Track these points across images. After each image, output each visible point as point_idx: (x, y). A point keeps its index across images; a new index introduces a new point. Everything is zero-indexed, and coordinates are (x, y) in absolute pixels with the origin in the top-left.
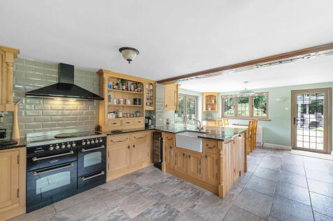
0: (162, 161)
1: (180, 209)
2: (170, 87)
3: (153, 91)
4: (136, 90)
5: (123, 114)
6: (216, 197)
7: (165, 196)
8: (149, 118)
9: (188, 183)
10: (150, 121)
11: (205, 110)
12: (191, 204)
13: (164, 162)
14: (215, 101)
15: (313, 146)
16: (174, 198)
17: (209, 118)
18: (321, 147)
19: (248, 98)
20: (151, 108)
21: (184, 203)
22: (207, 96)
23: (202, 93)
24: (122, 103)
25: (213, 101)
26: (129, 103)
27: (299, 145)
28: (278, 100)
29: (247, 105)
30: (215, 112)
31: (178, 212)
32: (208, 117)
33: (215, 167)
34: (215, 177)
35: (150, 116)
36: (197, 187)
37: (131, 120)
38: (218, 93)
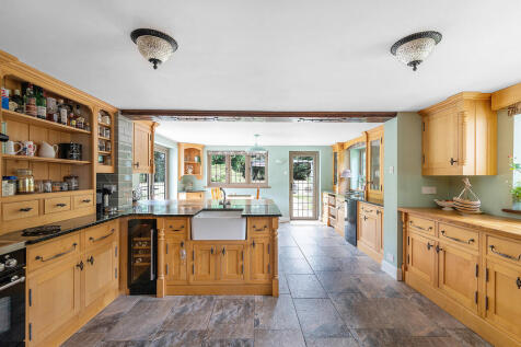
0: (156, 277)
1: (244, 336)
2: (142, 126)
3: (113, 130)
4: (74, 122)
5: (36, 182)
6: (270, 298)
7: (206, 332)
8: (103, 191)
9: (220, 297)
10: (107, 197)
11: (182, 174)
12: (251, 322)
13: (162, 277)
14: (199, 160)
15: (305, 215)
16: (221, 326)
17: (189, 187)
18: (311, 215)
19: (224, 158)
20: (107, 169)
21: (242, 325)
22: (186, 150)
23: (179, 144)
24: (31, 153)
25: (196, 159)
26: (50, 152)
27: (295, 215)
28: (278, 161)
29: (224, 166)
30: (198, 178)
31: (245, 341)
32: (187, 185)
33: (267, 256)
34: (266, 271)
35: (106, 187)
36: (238, 297)
37: (63, 197)
38: (204, 147)
